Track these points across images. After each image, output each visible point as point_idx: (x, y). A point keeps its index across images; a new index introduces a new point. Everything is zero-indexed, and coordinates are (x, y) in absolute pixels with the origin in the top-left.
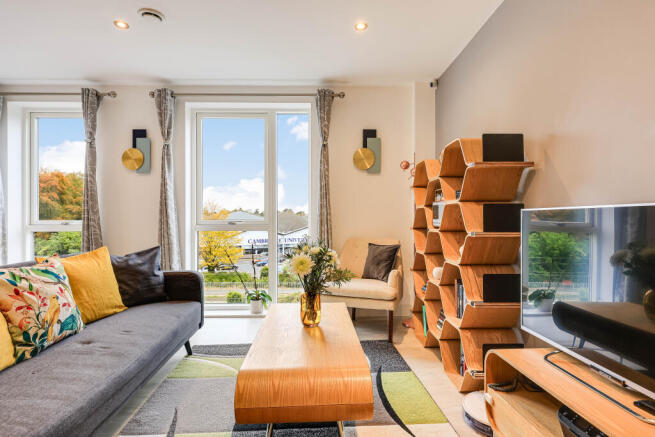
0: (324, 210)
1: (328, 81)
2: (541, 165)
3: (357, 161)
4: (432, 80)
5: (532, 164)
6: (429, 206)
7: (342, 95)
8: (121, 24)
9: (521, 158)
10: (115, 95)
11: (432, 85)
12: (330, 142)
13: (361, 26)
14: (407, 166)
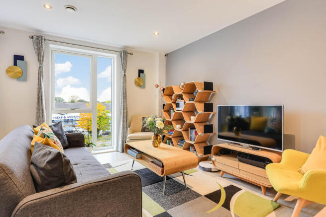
0: (125, 104)
1: (126, 47)
2: (217, 92)
3: (136, 82)
4: (165, 54)
5: (215, 91)
6: (174, 103)
7: (131, 54)
8: (47, 7)
9: (212, 90)
10: (4, 33)
11: (165, 55)
12: (126, 74)
13: (156, 34)
14: (158, 87)
